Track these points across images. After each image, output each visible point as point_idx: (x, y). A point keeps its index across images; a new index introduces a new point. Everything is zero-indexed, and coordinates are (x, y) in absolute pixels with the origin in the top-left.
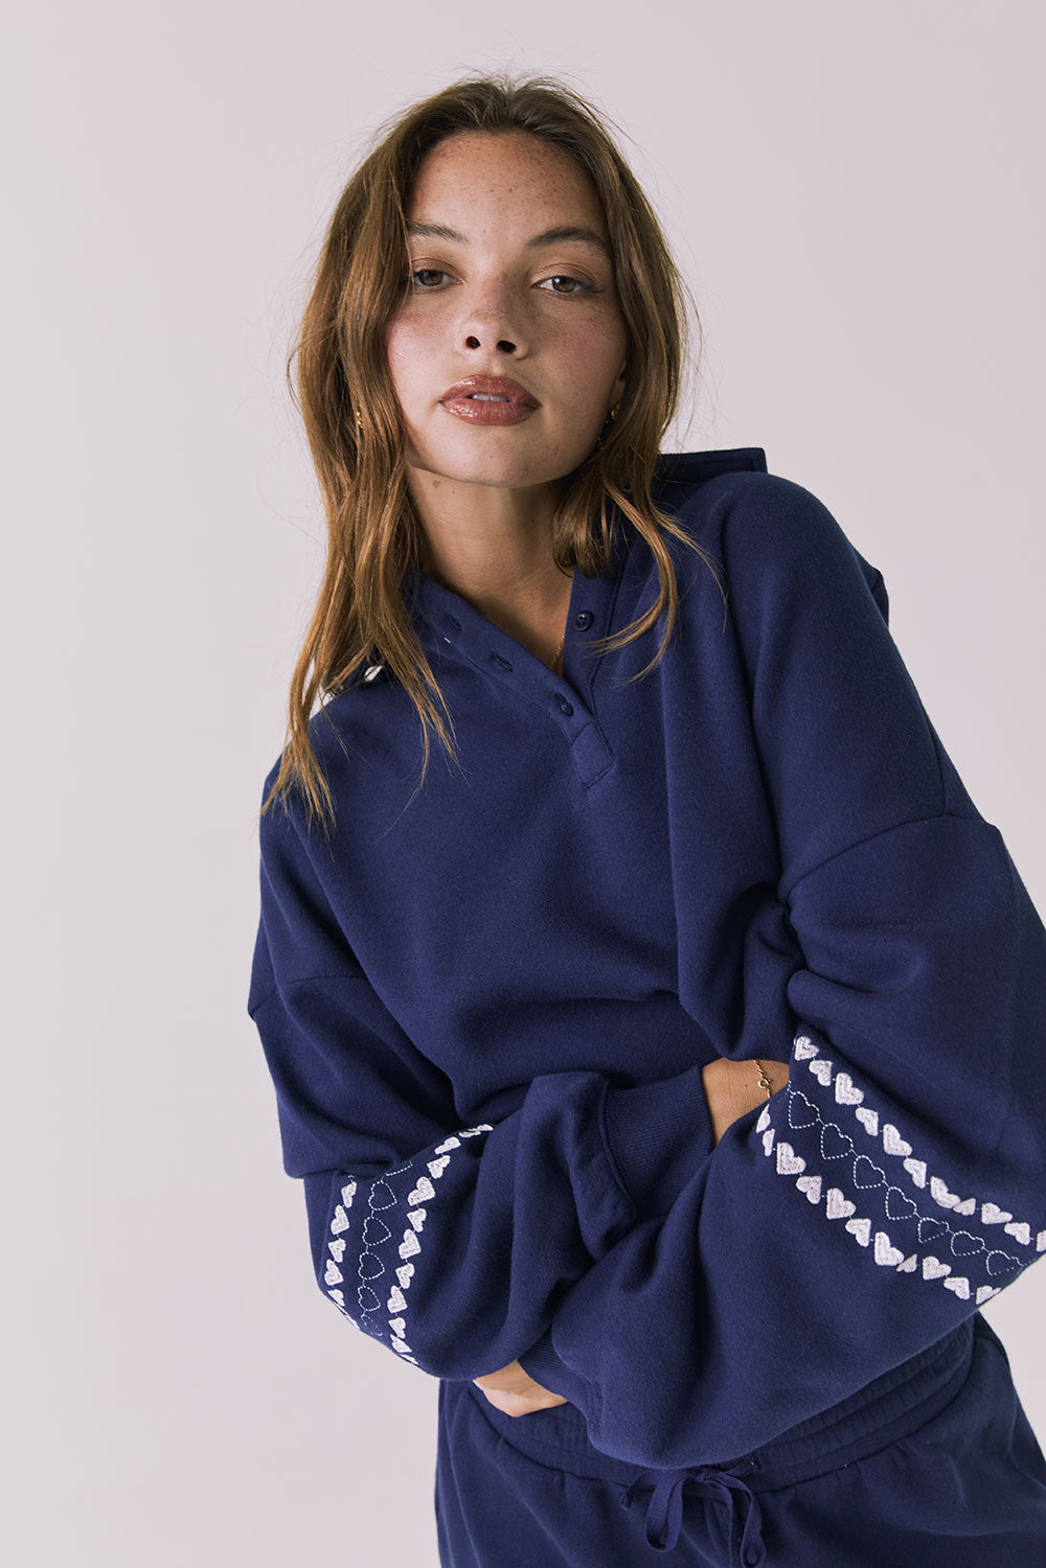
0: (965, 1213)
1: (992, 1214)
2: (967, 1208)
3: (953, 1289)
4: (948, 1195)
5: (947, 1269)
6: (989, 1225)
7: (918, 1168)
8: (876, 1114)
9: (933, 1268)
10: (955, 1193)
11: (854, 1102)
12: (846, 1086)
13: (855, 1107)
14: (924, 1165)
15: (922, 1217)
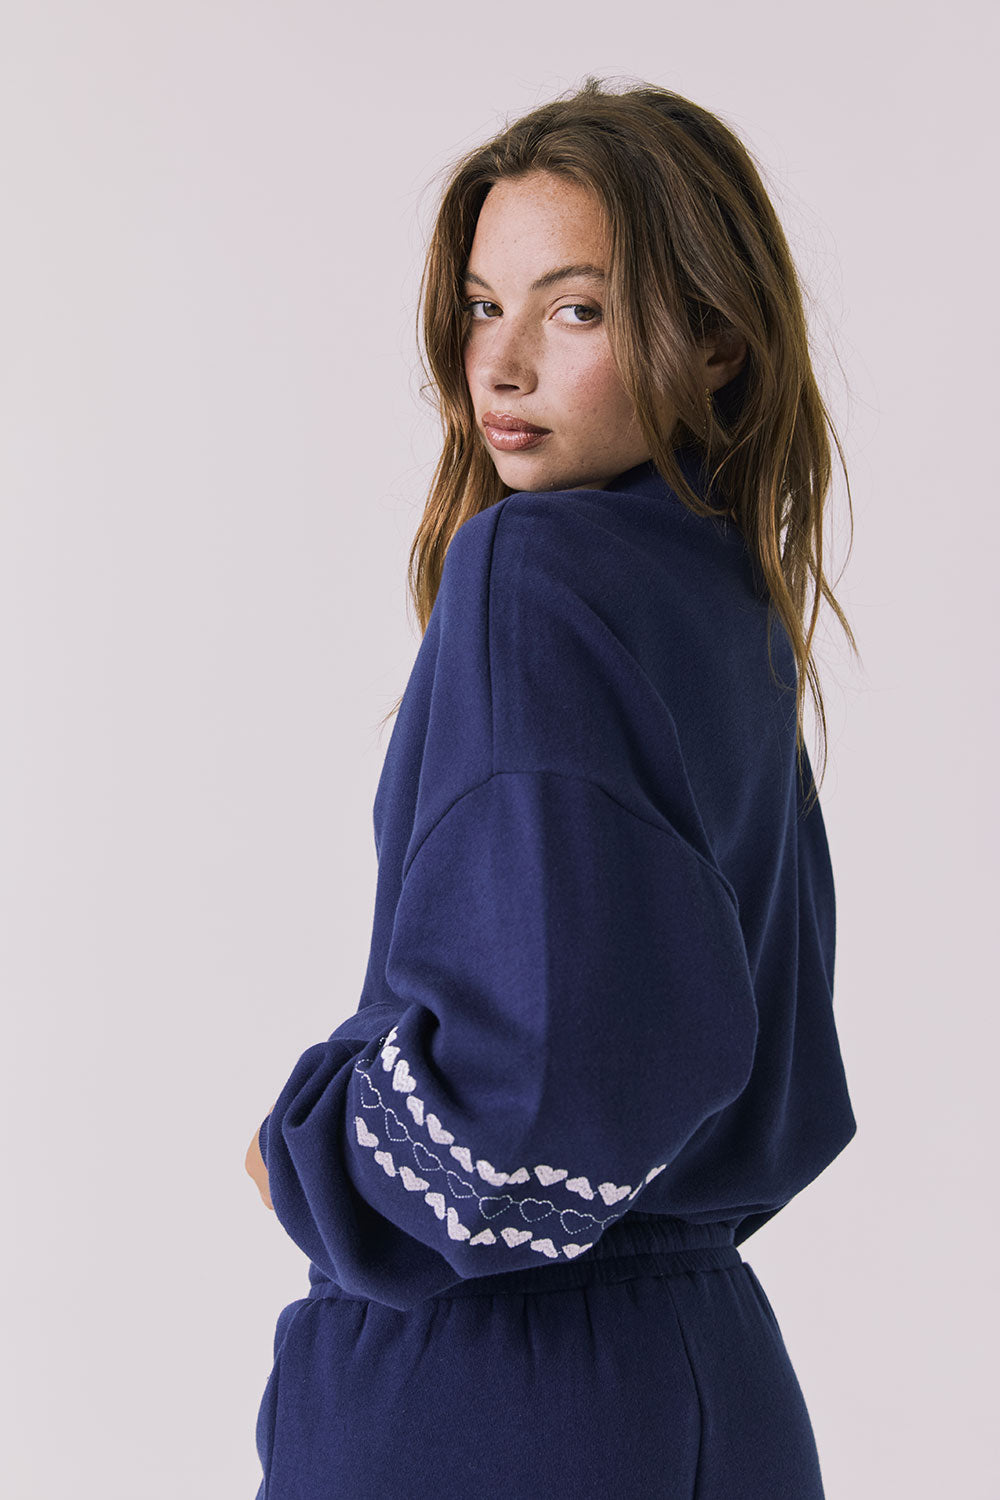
0: (520, 1182)
1: (547, 1175)
2: (521, 1176)
3: (540, 1251)
4: (496, 1175)
5: (528, 1235)
6: (550, 1186)
7: (463, 1154)
8: (422, 1102)
9: (513, 1237)
10: (502, 1171)
11: (406, 1090)
12: (403, 1073)
13: (406, 1095)
14: (467, 1151)
15: (482, 1197)
